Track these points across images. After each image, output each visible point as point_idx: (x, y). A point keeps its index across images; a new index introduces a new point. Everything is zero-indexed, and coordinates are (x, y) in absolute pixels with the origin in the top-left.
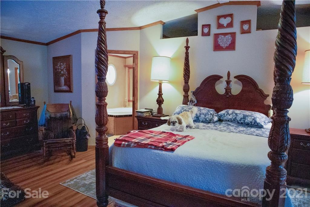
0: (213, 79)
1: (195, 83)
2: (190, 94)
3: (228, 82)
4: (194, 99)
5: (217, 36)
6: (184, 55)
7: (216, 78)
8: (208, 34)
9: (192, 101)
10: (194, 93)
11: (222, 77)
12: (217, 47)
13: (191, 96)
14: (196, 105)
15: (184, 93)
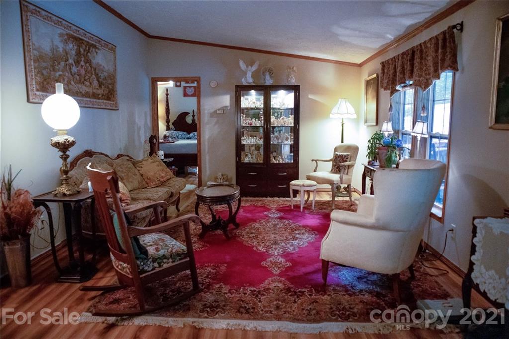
0: (184, 115)
1: (173, 118)
2: (170, 124)
3: (194, 116)
4: (173, 127)
5: (185, 88)
6: (165, 99)
7: (186, 114)
8: (180, 86)
9: (172, 129)
10: (173, 124)
11: (189, 113)
12: (186, 95)
13: (171, 126)
14: (175, 130)
15: (166, 124)
